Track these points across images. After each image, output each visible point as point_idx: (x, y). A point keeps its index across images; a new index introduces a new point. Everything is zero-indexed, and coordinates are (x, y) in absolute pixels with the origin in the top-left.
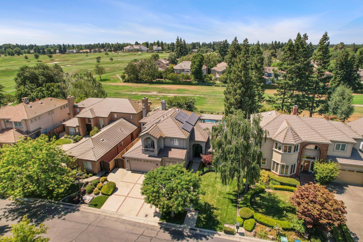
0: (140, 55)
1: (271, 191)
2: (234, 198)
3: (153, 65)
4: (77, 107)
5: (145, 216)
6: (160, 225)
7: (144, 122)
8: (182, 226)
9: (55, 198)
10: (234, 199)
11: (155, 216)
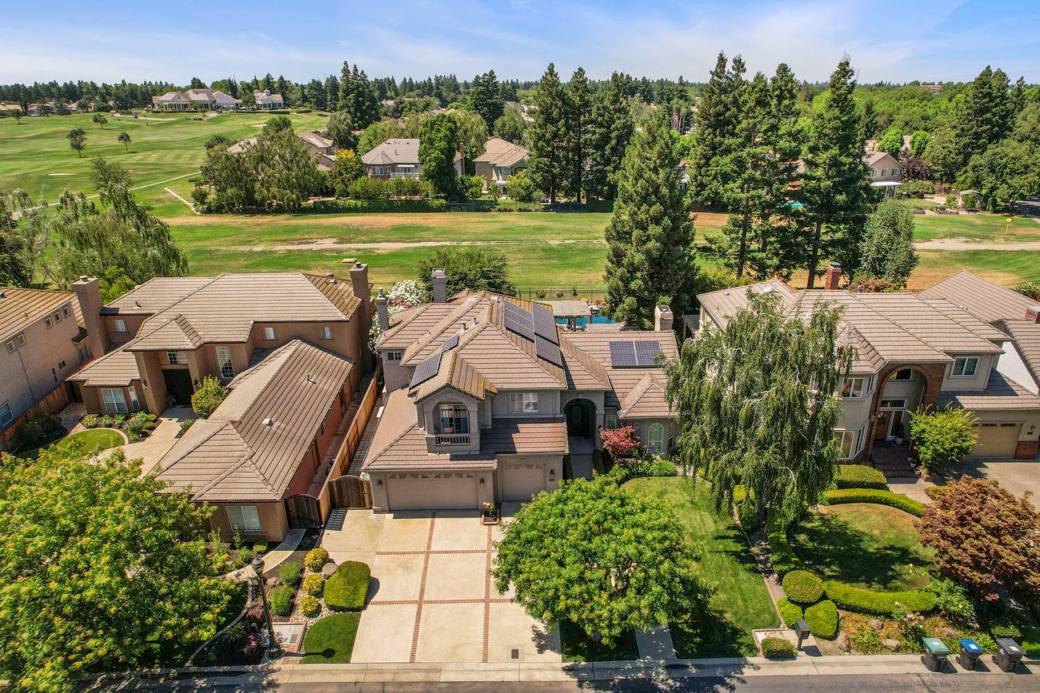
0: (213, 121)
1: (822, 509)
2: (739, 547)
3: (300, 155)
4: (117, 314)
5: (513, 657)
6: (575, 676)
7: (395, 345)
8: (640, 663)
9: (162, 659)
10: (742, 551)
11: (541, 649)
